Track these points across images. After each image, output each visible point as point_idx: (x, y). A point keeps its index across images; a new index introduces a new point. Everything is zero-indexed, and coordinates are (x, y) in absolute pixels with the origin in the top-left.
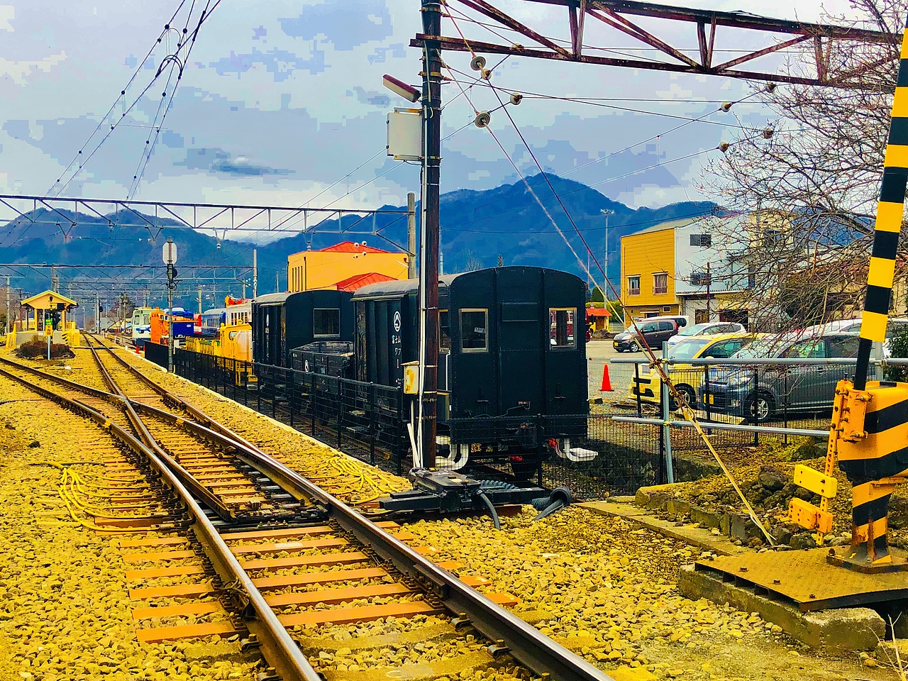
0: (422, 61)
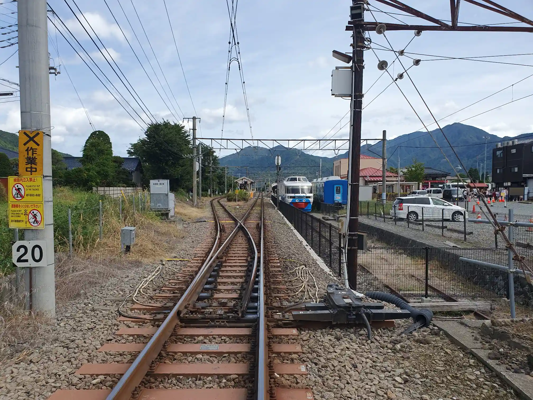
0: (352, 38)
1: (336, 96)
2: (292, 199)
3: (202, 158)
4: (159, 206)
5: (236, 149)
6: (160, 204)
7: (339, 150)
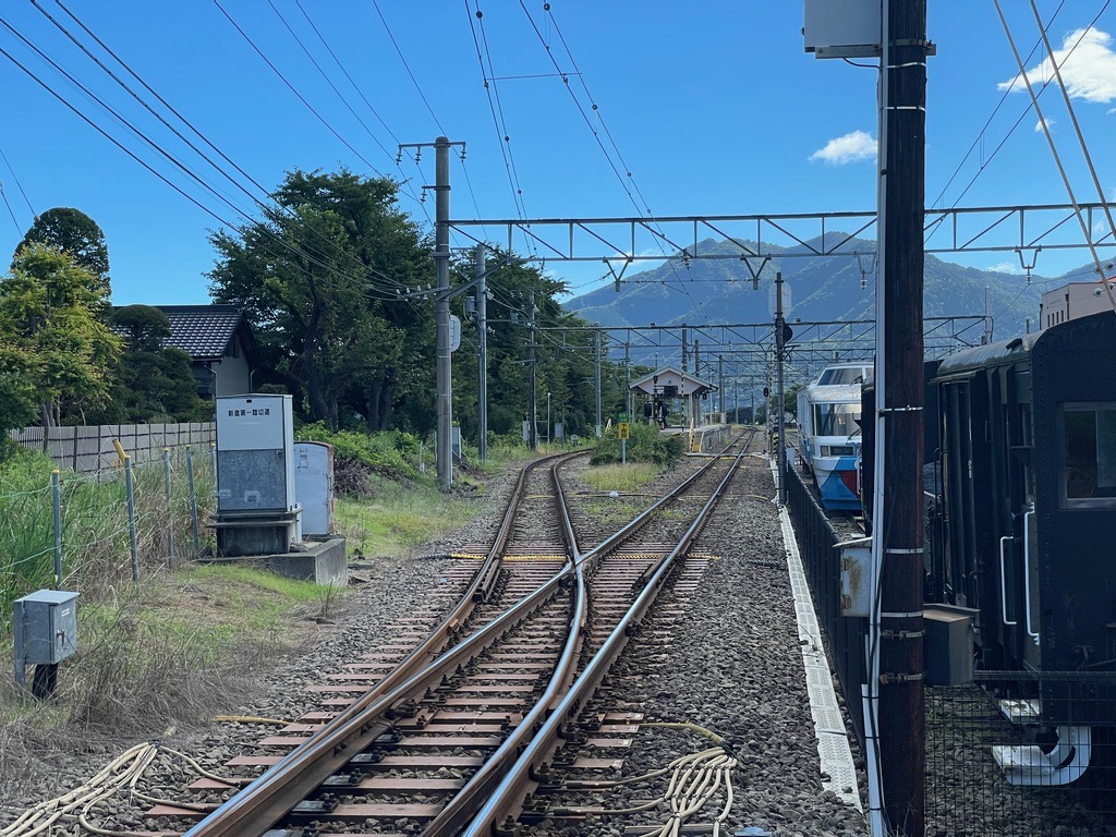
1: (822, 54)
2: (838, 458)
3: (491, 296)
4: (252, 499)
5: (605, 260)
6: (256, 493)
7: (1039, 249)
